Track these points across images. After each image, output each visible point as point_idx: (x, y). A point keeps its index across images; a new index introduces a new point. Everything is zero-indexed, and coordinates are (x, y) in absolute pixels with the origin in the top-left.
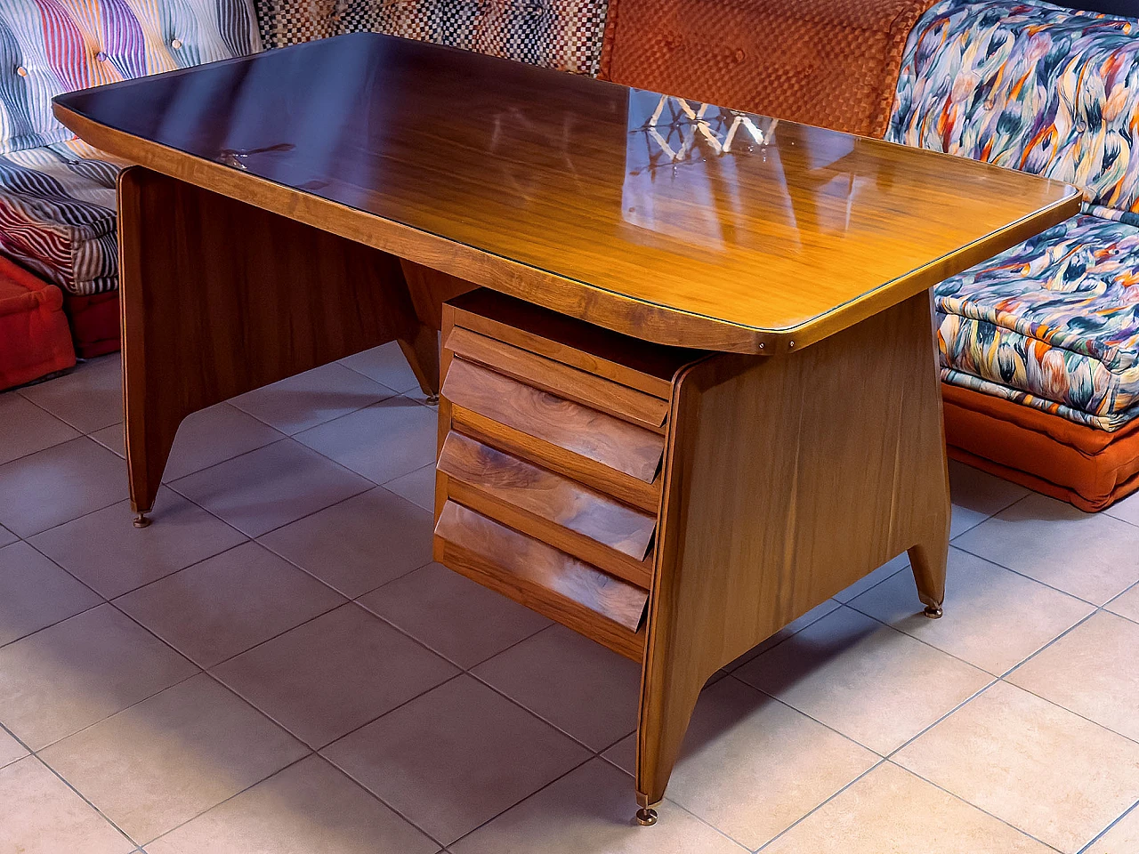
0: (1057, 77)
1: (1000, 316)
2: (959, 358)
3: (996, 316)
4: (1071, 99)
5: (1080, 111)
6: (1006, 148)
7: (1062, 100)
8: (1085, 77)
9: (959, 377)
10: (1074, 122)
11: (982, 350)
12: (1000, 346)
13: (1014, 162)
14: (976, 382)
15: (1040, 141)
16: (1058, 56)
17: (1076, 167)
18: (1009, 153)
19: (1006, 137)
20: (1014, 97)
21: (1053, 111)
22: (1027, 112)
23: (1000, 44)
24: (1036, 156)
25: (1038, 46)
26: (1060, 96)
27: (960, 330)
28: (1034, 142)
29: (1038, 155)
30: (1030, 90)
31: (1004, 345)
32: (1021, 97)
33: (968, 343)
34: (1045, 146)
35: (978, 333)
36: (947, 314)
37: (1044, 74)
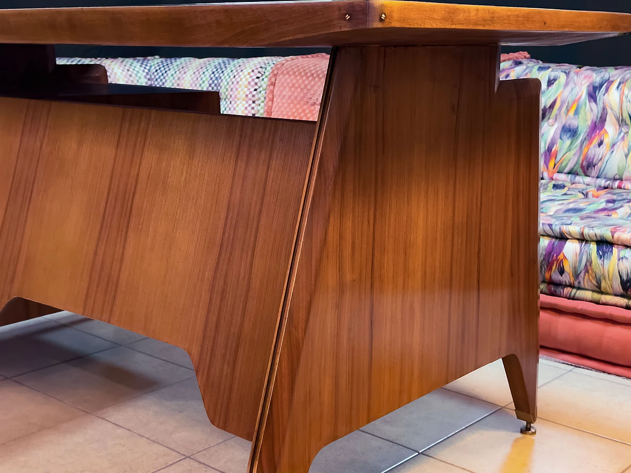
0: (604, 95)
1: (616, 236)
2: (582, 275)
3: (613, 237)
4: (616, 108)
5: (624, 117)
6: (569, 149)
7: (609, 111)
8: (626, 92)
9: (580, 294)
10: (620, 126)
11: (603, 265)
12: (619, 260)
13: (576, 159)
14: (596, 296)
15: (596, 142)
16: (602, 81)
17: (627, 156)
18: (573, 152)
19: (568, 142)
20: (572, 113)
21: (603, 119)
22: (583, 123)
23: (555, 80)
24: (593, 153)
25: (585, 77)
26: (608, 108)
27: (581, 250)
28: (591, 143)
29: (594, 151)
30: (583, 107)
31: (622, 258)
32: (577, 112)
33: (589, 262)
34: (600, 144)
35: (598, 251)
36: (567, 239)
37: (592, 95)
